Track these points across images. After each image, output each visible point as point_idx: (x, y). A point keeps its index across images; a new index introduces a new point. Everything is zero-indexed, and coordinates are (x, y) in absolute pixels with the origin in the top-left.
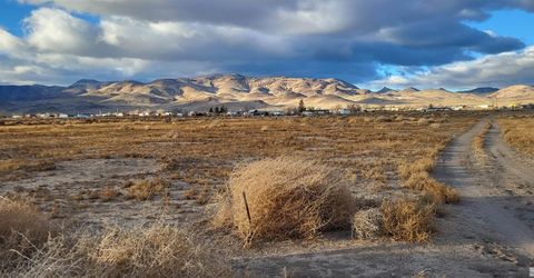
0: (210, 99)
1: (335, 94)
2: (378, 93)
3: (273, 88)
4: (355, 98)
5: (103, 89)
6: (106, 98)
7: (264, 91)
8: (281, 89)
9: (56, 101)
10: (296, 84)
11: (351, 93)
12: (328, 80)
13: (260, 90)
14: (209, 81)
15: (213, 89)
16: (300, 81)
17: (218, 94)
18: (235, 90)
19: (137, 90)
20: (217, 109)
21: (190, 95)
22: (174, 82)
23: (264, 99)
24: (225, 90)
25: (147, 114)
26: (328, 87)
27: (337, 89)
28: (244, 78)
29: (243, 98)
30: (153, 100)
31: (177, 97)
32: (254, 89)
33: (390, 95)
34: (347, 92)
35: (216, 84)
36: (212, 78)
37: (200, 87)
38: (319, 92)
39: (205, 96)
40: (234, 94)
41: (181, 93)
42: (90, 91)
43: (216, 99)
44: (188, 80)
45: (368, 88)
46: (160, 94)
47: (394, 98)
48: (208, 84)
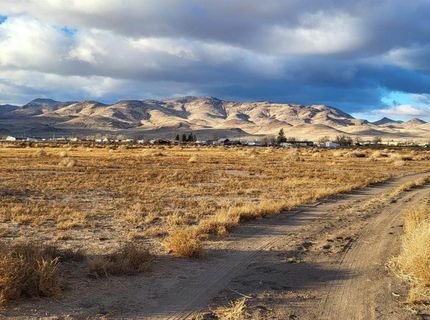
0: (181, 125)
1: (327, 123)
2: (376, 124)
3: (253, 114)
4: (349, 129)
5: (61, 110)
6: (63, 120)
7: (244, 117)
8: (263, 115)
9: (9, 122)
10: (280, 111)
11: (344, 123)
12: (319, 107)
13: (238, 116)
14: (181, 105)
15: (184, 114)
16: (285, 107)
17: (190, 119)
18: (209, 115)
19: (99, 112)
20: (184, 137)
21: (158, 119)
22: (141, 104)
23: (243, 126)
24: (198, 115)
25: (106, 140)
26: (318, 115)
27: (329, 118)
28: (220, 102)
29: (218, 124)
30: (116, 124)
31: (143, 122)
32: (232, 116)
33: (391, 127)
34: (340, 122)
35: (188, 108)
36: (184, 101)
37: (169, 111)
38: (307, 121)
39: (174, 121)
40: (208, 119)
41: (148, 117)
42: (46, 112)
43: (188, 126)
44: (157, 102)
45: (365, 118)
46: (124, 117)
47: (396, 131)
48: (178, 108)
